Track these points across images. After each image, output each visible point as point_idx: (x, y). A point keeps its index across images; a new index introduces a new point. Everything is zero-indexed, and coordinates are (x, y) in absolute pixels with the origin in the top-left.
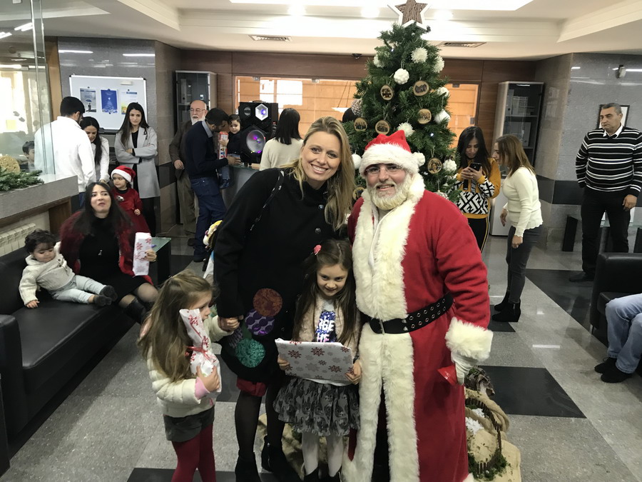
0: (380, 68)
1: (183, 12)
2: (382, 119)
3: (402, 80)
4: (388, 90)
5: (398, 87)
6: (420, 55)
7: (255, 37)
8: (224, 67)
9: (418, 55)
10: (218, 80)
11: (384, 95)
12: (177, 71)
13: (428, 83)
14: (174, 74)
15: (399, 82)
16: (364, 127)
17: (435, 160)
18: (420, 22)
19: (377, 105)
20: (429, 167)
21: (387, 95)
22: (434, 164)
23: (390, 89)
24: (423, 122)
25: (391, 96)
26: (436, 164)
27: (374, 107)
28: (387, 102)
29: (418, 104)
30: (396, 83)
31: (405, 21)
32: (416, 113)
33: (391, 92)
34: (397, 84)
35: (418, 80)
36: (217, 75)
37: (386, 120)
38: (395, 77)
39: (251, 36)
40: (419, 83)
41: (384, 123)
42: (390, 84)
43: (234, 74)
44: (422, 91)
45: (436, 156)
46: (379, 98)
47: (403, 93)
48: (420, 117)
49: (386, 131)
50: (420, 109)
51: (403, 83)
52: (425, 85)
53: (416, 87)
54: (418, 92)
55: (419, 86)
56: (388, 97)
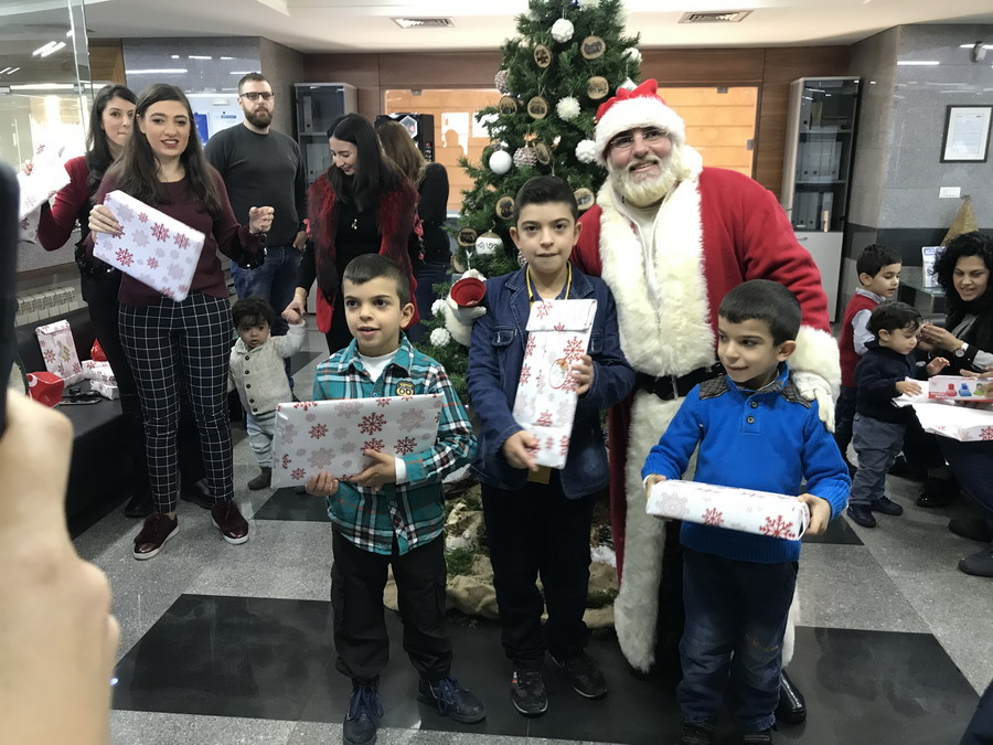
0: (534, 22)
2: (537, 95)
3: (563, 35)
4: (544, 52)
5: (558, 47)
7: (400, 21)
8: (368, 78)
10: (360, 96)
11: (539, 60)
12: (296, 85)
13: (606, 41)
14: (293, 89)
15: (559, 38)
16: (513, 110)
19: (529, 75)
21: (543, 60)
23: (546, 50)
24: (595, 96)
25: (548, 60)
27: (525, 79)
28: (543, 69)
29: (588, 71)
32: (584, 82)
33: (548, 54)
34: (555, 41)
35: (589, 35)
36: (358, 90)
37: (543, 96)
38: (553, 32)
39: (393, 19)
40: (590, 40)
41: (539, 101)
42: (548, 43)
43: (383, 87)
44: (595, 52)
46: (534, 67)
47: (564, 55)
48: (592, 90)
49: (543, 112)
50: (590, 77)
51: (565, 40)
52: (599, 43)
53: (586, 45)
54: (589, 53)
55: (590, 44)
56: (545, 62)
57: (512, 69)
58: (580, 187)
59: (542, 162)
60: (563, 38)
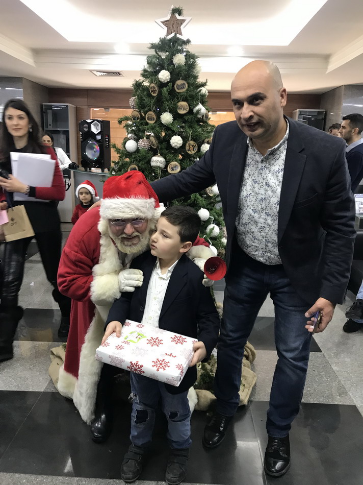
0: (150, 71)
1: (37, 52)
2: (150, 110)
3: (164, 78)
4: (154, 88)
5: (162, 85)
6: (179, 59)
7: (95, 72)
8: (82, 102)
9: (177, 59)
10: (78, 111)
11: (152, 91)
12: (43, 104)
13: (188, 83)
14: (42, 106)
15: (162, 80)
16: (138, 118)
17: (192, 142)
18: (181, 34)
19: (146, 100)
20: (187, 148)
21: (154, 91)
22: (191, 146)
23: (155, 86)
24: (182, 112)
25: (157, 92)
26: (193, 146)
27: (144, 102)
28: (153, 97)
29: (178, 99)
30: (160, 81)
31: (168, 33)
32: (175, 105)
33: (156, 89)
35: (179, 79)
36: (77, 108)
37: (154, 111)
38: (159, 77)
39: (91, 71)
40: (179, 82)
41: (151, 114)
42: (156, 83)
43: (90, 106)
44: (182, 88)
45: (194, 140)
46: (149, 95)
47: (165, 89)
48: (179, 108)
49: (154, 120)
50: (179, 102)
51: (166, 81)
52: (184, 84)
53: (177, 85)
54: (178, 89)
55: (179, 84)
56: (155, 93)
57: (138, 96)
58: (173, 161)
59: (153, 147)
60: (164, 80)
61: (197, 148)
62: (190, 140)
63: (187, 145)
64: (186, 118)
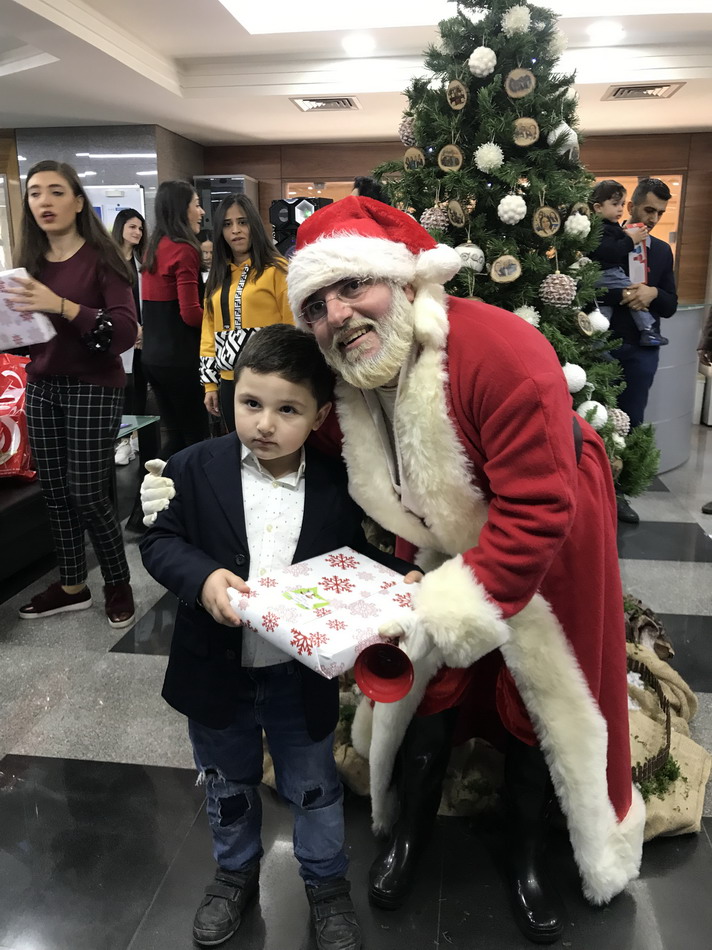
0: (447, 55)
1: (185, 65)
2: (448, 142)
3: (483, 66)
4: (458, 90)
5: (475, 83)
6: (517, 19)
9: (513, 19)
10: (261, 191)
11: (452, 100)
12: (194, 178)
15: (478, 71)
16: (419, 164)
17: (547, 210)
19: (439, 120)
20: (536, 223)
21: (457, 100)
24: (523, 141)
25: (464, 100)
26: (549, 218)
27: (435, 124)
28: (457, 112)
29: (514, 111)
30: (471, 74)
32: (509, 124)
33: (464, 91)
34: (473, 76)
35: (516, 66)
36: (259, 183)
37: (458, 143)
38: (470, 63)
39: (292, 99)
40: (517, 74)
41: (453, 150)
42: (463, 79)
43: (285, 180)
44: (522, 88)
45: (551, 203)
47: (484, 91)
48: (518, 134)
49: (457, 164)
50: (516, 118)
51: (486, 74)
52: (527, 78)
53: (512, 80)
54: (514, 91)
55: (516, 78)
56: (460, 102)
57: (419, 115)
58: (503, 254)
59: (455, 224)
60: (483, 71)
61: (559, 223)
62: (542, 205)
63: (537, 216)
64: (532, 155)
